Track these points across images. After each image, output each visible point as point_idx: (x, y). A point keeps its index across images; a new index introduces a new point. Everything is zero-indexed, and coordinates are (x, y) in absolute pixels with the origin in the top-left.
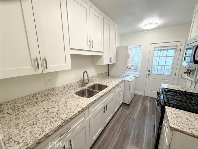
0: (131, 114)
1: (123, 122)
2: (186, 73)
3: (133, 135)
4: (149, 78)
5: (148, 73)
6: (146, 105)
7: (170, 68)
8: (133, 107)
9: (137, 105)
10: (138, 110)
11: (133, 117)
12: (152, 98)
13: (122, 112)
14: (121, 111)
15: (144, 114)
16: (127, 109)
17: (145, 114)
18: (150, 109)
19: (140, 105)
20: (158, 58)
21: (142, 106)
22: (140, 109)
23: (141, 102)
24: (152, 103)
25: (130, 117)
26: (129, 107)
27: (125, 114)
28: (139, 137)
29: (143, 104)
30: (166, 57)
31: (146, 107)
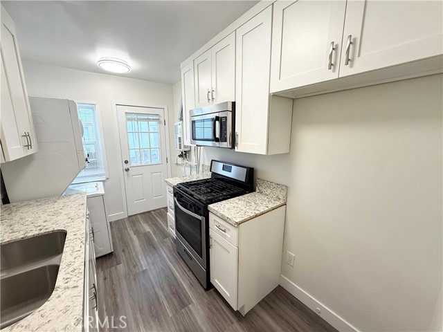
0: (131, 267)
1: (130, 296)
2: (180, 156)
3: (165, 297)
4: (128, 176)
5: (126, 166)
6: (145, 230)
7: (157, 152)
8: (123, 251)
9: (130, 243)
10: (138, 248)
11: (141, 270)
12: (143, 213)
13: (108, 280)
14: (105, 279)
15: (153, 249)
16: (115, 263)
17: (154, 247)
18: (155, 234)
19: (134, 237)
20: (137, 134)
21: (138, 237)
22: (140, 246)
23: (132, 233)
24: (150, 223)
25: (136, 274)
26: (116, 257)
27: (119, 279)
28: (174, 290)
29: (137, 232)
30: (149, 133)
31: (147, 235)
